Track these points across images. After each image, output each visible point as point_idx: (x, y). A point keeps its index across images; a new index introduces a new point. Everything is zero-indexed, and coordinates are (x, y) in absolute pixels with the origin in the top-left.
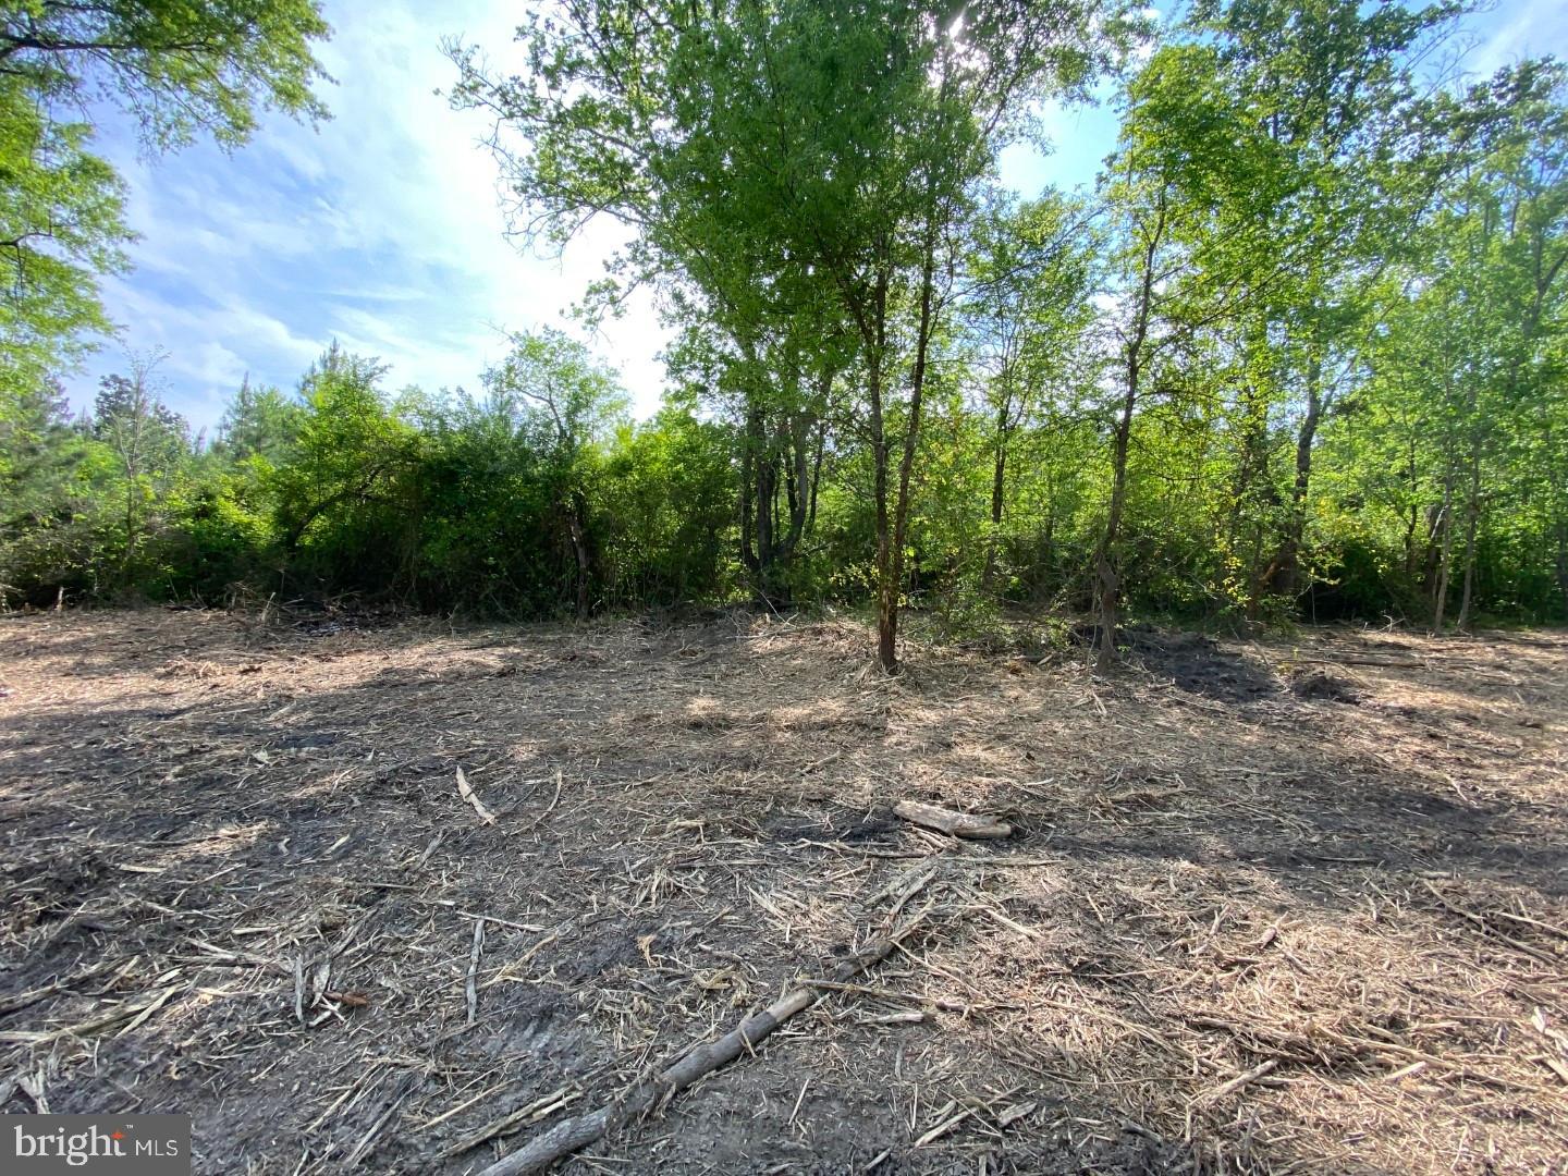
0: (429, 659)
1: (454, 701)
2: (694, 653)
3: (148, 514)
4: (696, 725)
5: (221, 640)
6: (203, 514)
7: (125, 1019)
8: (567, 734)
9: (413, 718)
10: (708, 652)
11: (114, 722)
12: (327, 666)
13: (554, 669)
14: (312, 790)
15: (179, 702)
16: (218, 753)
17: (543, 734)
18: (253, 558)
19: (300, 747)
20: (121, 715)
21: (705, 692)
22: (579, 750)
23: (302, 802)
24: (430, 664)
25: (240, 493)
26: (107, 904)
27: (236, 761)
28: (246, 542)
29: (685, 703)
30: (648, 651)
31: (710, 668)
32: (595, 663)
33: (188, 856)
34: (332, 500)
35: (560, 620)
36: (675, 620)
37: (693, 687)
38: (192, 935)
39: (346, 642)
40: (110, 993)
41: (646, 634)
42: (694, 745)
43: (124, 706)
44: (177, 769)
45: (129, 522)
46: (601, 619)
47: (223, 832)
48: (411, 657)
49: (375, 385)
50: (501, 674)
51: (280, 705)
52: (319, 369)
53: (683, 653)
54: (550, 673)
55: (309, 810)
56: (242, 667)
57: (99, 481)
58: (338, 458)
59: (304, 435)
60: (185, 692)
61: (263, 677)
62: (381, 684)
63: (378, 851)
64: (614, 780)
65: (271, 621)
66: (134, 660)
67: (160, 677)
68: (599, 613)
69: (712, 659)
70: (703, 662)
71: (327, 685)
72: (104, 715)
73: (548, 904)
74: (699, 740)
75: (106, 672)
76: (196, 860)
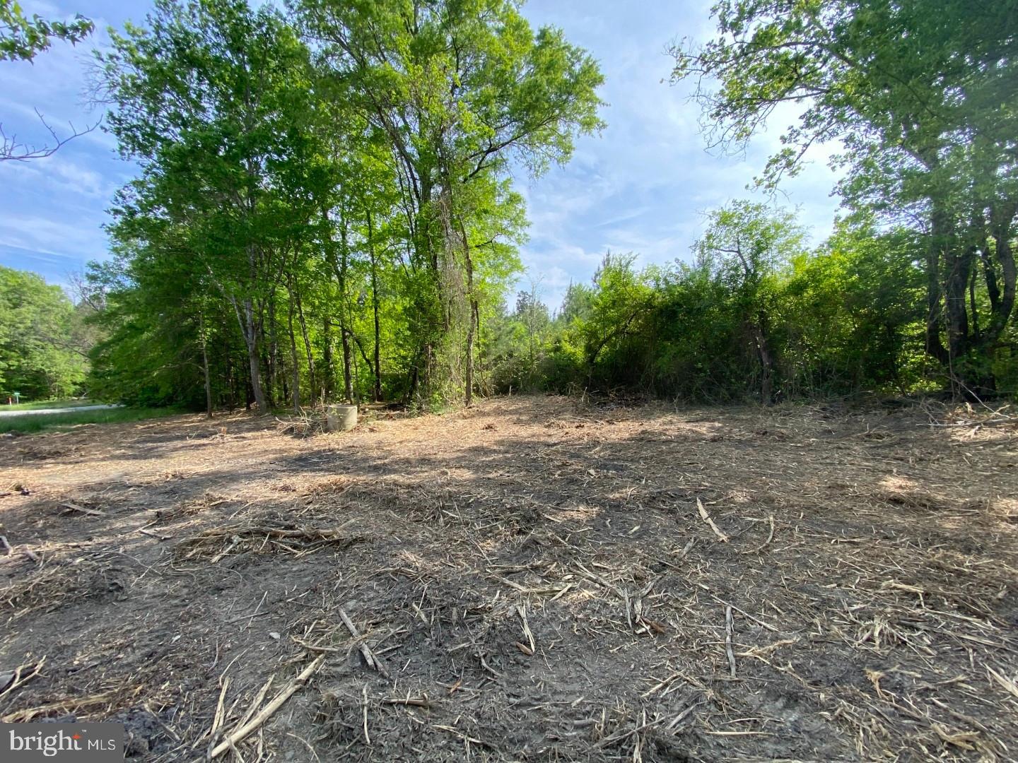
0: (665, 427)
1: (685, 455)
2: (880, 437)
3: (538, 352)
4: (897, 501)
5: (567, 411)
6: (557, 349)
7: (553, 593)
8: (771, 488)
9: (664, 462)
10: (896, 437)
11: (533, 446)
12: (613, 426)
13: (751, 440)
14: (617, 495)
15: (554, 440)
16: (574, 467)
17: (752, 486)
18: (577, 370)
19: (608, 470)
20: (535, 443)
21: (899, 473)
22: (784, 503)
23: (613, 500)
24: (667, 430)
25: (570, 338)
26: (542, 532)
27: (582, 473)
28: (573, 361)
29: (880, 479)
30: (830, 432)
31: (900, 452)
32: (783, 438)
33: (569, 517)
34: (610, 337)
35: (750, 405)
36: (854, 407)
37: (883, 466)
38: (576, 559)
39: (620, 413)
40: (546, 577)
41: (826, 418)
42: (897, 519)
43: (535, 439)
44: (559, 472)
45: (531, 356)
46: (783, 405)
47: (581, 508)
48: (655, 425)
49: (630, 268)
50: (714, 440)
51: (595, 446)
52: (602, 267)
53: (868, 436)
54: (749, 443)
55: (617, 506)
56: (576, 424)
57: (520, 339)
58: (612, 313)
59: (597, 304)
60: (556, 435)
61: (585, 430)
62: (642, 439)
63: (657, 540)
64: (819, 533)
65: (585, 401)
66: (536, 419)
67: (546, 427)
68: (780, 400)
69: (902, 442)
70: (891, 446)
71: (614, 437)
72: (529, 443)
73: (778, 613)
74: (900, 514)
75: (528, 423)
76: (572, 520)
